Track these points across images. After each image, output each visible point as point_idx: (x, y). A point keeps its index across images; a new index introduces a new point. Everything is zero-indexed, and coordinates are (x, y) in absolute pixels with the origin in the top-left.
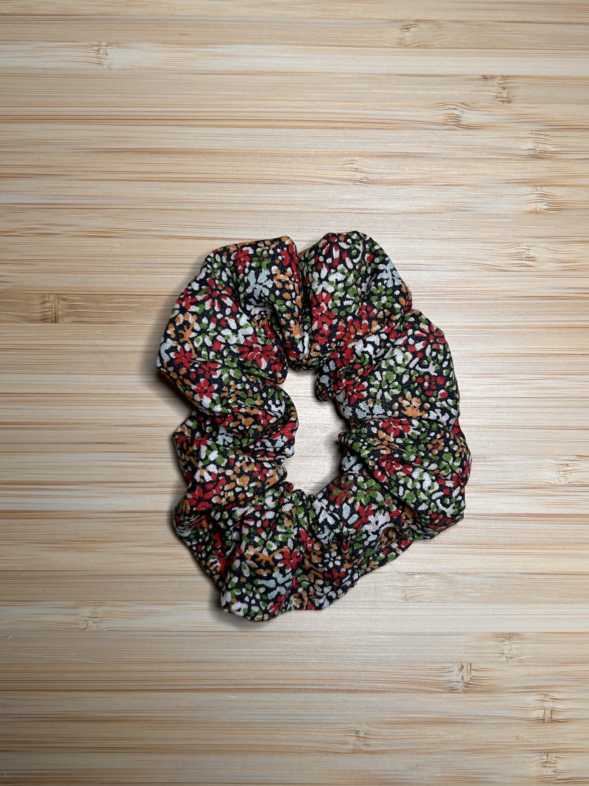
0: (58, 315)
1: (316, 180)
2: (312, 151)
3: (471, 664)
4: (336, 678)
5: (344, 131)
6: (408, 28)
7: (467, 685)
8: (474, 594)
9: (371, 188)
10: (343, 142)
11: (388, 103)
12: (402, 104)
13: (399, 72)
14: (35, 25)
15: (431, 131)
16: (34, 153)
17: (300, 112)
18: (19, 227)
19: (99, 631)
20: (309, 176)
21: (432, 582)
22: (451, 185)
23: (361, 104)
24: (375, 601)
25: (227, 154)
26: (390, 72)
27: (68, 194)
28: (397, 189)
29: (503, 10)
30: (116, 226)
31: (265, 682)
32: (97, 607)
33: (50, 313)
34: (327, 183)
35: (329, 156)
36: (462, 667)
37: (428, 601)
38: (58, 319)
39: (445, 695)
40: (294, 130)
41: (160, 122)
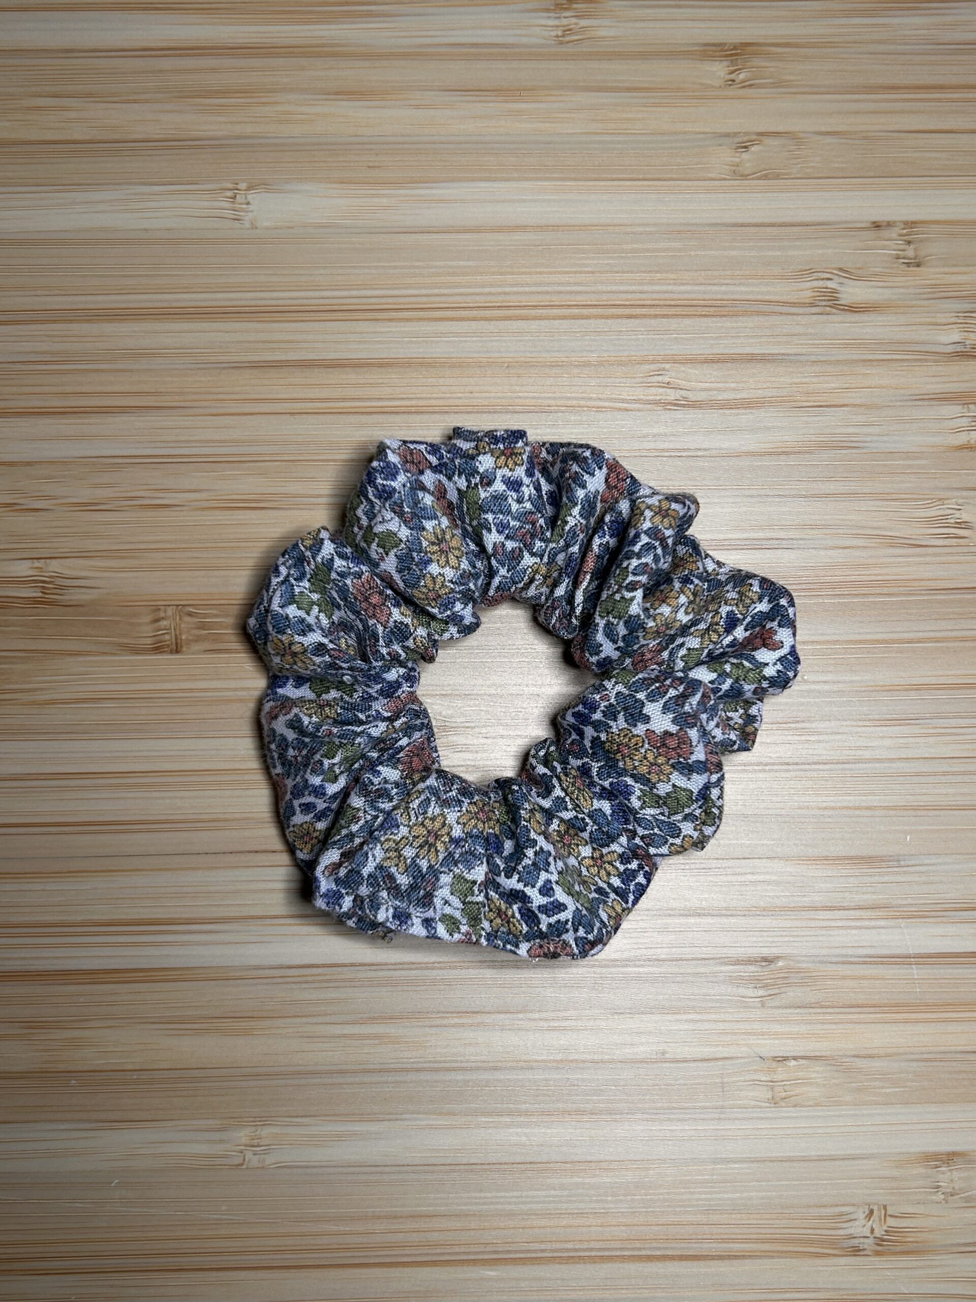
0: (181, 639)
1: (601, 404)
2: (593, 357)
3: (885, 1207)
4: (662, 1237)
5: (644, 321)
6: (745, 147)
7: (880, 1241)
8: (888, 1090)
9: (692, 414)
10: (644, 339)
11: (716, 273)
12: (741, 273)
13: (734, 221)
14: (127, 158)
15: (790, 317)
16: (131, 371)
17: (571, 292)
18: (112, 495)
19: (263, 1168)
20: (590, 399)
21: (818, 1072)
22: (827, 406)
23: (672, 276)
24: (722, 1107)
25: (453, 366)
26: (718, 221)
27: (191, 438)
28: (738, 414)
29: (902, 112)
30: (272, 490)
31: (543, 1246)
32: (259, 1128)
33: (167, 637)
34: (620, 409)
35: (621, 364)
36: (872, 1212)
37: (811, 1103)
38: (181, 646)
39: (843, 1261)
40: (561, 321)
41: (340, 314)
